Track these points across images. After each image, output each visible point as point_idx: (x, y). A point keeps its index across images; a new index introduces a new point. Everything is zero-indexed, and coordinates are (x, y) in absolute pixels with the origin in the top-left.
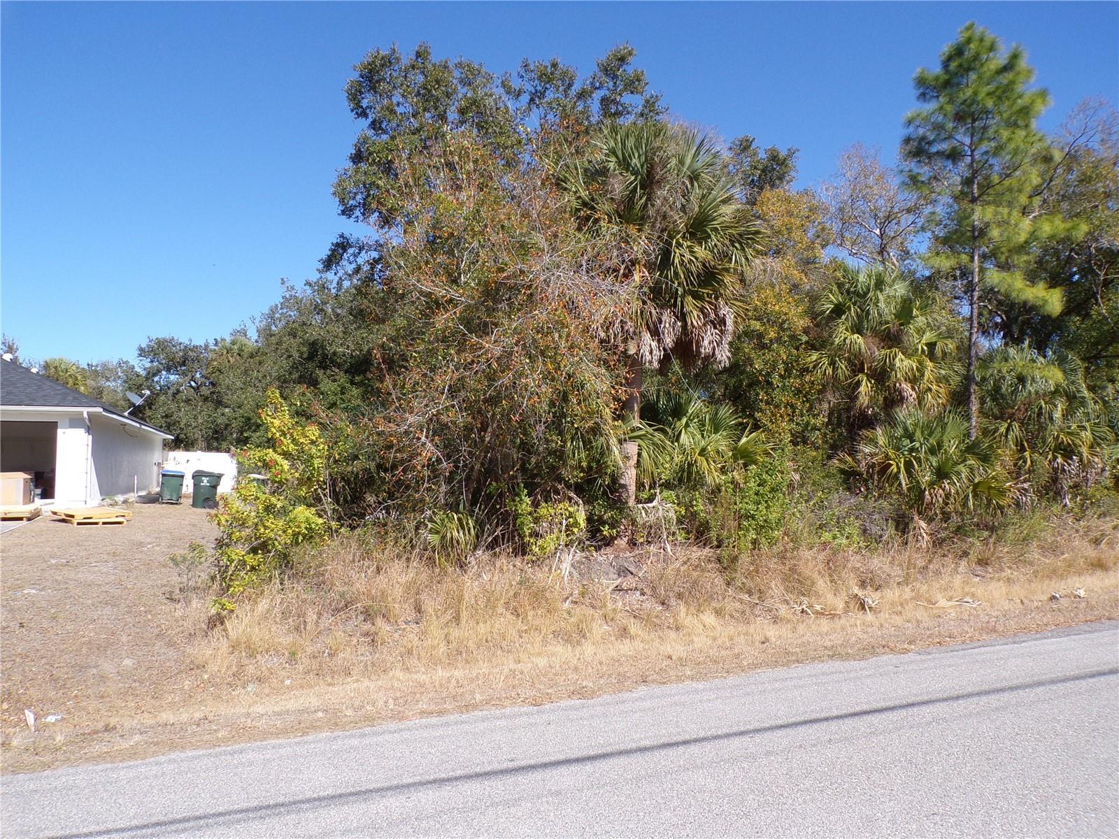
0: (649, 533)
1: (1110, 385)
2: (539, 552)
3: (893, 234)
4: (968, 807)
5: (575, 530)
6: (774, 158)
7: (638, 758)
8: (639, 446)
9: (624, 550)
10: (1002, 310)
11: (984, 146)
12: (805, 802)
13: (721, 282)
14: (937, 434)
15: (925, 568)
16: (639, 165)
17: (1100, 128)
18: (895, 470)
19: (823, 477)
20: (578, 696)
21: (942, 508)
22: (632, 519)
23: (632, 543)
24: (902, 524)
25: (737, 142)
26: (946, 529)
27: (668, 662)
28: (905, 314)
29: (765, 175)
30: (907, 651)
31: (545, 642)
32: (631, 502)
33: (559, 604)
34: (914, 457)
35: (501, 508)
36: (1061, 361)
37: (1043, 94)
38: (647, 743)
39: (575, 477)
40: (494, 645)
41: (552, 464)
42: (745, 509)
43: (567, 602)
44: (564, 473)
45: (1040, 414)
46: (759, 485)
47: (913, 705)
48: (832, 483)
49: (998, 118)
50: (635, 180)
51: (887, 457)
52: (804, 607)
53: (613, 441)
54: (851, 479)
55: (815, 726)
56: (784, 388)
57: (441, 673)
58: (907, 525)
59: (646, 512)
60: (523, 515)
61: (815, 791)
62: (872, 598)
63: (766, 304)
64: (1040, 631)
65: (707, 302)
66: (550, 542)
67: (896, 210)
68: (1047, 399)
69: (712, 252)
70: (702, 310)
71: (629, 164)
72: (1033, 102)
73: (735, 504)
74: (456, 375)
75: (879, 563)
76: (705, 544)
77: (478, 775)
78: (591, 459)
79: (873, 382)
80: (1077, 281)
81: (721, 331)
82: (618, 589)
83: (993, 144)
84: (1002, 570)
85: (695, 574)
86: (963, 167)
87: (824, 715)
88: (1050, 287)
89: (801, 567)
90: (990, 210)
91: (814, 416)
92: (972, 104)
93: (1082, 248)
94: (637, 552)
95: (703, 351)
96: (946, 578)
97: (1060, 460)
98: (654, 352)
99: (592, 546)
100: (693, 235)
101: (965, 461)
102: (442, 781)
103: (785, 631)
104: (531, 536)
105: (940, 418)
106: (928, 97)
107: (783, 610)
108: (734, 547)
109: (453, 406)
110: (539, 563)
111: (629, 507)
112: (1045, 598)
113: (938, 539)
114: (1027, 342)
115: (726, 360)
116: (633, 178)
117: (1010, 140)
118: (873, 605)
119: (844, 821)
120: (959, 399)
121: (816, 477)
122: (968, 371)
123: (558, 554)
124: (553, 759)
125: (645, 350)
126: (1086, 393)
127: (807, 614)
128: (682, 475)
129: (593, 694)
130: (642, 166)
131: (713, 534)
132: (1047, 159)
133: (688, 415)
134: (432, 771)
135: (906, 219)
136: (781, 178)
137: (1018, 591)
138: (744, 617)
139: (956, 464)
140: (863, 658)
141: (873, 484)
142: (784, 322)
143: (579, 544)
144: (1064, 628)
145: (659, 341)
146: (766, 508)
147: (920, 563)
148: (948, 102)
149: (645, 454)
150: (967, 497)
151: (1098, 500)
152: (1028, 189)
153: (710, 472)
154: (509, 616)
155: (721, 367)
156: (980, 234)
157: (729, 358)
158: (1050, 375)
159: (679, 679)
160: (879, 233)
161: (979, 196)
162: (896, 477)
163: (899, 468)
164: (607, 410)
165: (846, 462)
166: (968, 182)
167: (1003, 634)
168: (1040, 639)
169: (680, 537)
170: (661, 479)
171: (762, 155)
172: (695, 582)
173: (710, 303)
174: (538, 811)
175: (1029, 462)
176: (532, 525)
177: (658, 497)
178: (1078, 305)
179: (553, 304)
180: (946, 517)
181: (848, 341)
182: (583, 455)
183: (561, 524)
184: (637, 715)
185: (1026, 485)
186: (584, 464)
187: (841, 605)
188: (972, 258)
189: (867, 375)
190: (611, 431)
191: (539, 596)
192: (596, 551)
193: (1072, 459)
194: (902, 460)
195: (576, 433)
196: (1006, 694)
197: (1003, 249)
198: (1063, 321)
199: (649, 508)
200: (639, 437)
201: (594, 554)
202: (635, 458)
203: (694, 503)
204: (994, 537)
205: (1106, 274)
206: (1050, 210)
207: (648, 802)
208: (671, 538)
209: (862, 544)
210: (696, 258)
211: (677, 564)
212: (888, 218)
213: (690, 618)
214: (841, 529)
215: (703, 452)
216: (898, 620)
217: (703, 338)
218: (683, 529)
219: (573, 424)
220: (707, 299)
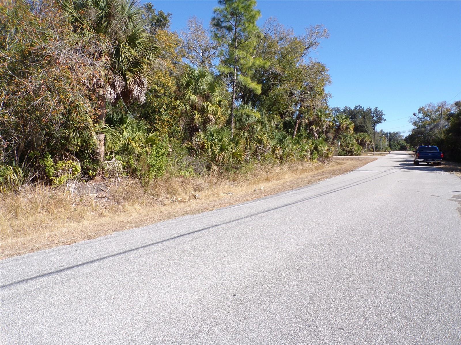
0: (110, 174)
1: (272, 120)
2: (58, 184)
3: (207, 57)
4: (234, 253)
5: (76, 173)
6: (162, 15)
7: (119, 256)
8: (105, 136)
9: (99, 181)
10: (242, 91)
11: (240, 28)
12: (183, 260)
13: (141, 67)
14: (221, 135)
15: (216, 183)
16: (103, 6)
17: (274, 29)
18: (207, 147)
19: (181, 150)
20: (88, 239)
21: (222, 162)
22: (102, 168)
23: (103, 178)
24: (208, 167)
25: (145, 5)
26: (222, 169)
27: (123, 223)
28: (212, 88)
29: (158, 23)
30: (212, 210)
31: (64, 222)
32: (102, 161)
33: (70, 206)
34: (213, 143)
35: (36, 164)
36: (260, 110)
37: (259, 12)
38: (121, 251)
39: (75, 149)
40: (37, 226)
41: (63, 143)
42: (152, 163)
43: (74, 204)
44: (70, 147)
45: (253, 129)
46: (157, 153)
47: (216, 226)
48: (183, 152)
49: (245, 17)
50: (102, 13)
51: (204, 143)
52: (174, 199)
53: (94, 133)
54: (191, 151)
55: (184, 237)
56: (166, 115)
57: (10, 241)
58: (210, 168)
59: (109, 164)
60: (49, 167)
61: (186, 257)
62: (198, 194)
63: (159, 79)
64: (252, 200)
65: (136, 75)
66: (64, 178)
67: (208, 47)
68: (255, 124)
69: (138, 53)
70: (134, 78)
71: (98, 4)
72: (256, 14)
73: (147, 161)
74: (7, 97)
75: (201, 182)
76: (135, 177)
77: (45, 275)
78: (83, 141)
79: (200, 114)
80: (265, 83)
81: (142, 88)
82: (97, 197)
83: (243, 27)
84: (240, 183)
85: (131, 189)
86: (232, 34)
87: (187, 233)
88: (258, 84)
89: (173, 185)
90: (241, 52)
91: (177, 126)
92: (236, 10)
93: (267, 71)
94: (105, 182)
95: (134, 96)
96: (223, 186)
97: (258, 145)
98: (112, 95)
99: (84, 180)
100: (129, 44)
101: (230, 144)
102: (27, 280)
103: (168, 208)
104: (53, 176)
105: (222, 129)
106: (222, 3)
107: (166, 201)
108: (147, 178)
109: (6, 113)
110: (58, 188)
111: (101, 162)
112: (252, 190)
113: (220, 173)
114: (250, 103)
115: (144, 100)
116: (101, 11)
117: (248, 27)
118: (199, 197)
119: (197, 264)
120: (228, 122)
121: (178, 150)
122: (231, 112)
123: (68, 184)
124: (81, 263)
125: (108, 94)
126: (267, 123)
127: (176, 202)
128: (124, 149)
129: (94, 237)
130: (105, 7)
131: (138, 173)
132: (259, 37)
133: (127, 123)
134: (21, 277)
135: (212, 51)
136: (164, 25)
137: (245, 189)
138: (151, 205)
139: (227, 145)
140: (198, 213)
141: (199, 153)
142: (166, 87)
143: (78, 179)
144: (258, 199)
145: (114, 90)
146: (160, 162)
147: (215, 181)
148: (229, 7)
149: (108, 139)
150: (230, 158)
151: (268, 159)
152: (253, 47)
153: (136, 147)
154: (44, 213)
155: (142, 103)
156: (236, 61)
157: (145, 100)
158: (257, 115)
159: (130, 228)
160: (202, 55)
161: (238, 46)
162: (207, 150)
163: (208, 147)
164: (90, 119)
165: (189, 145)
166: (234, 40)
167: (242, 202)
168: (252, 202)
169: (124, 175)
170: (115, 151)
171: (156, 13)
172: (131, 193)
173: (137, 75)
174: (79, 282)
175: (249, 145)
176: (54, 171)
177: (114, 158)
178: (265, 92)
179: (63, 67)
180: (223, 164)
181: (191, 97)
182: (79, 139)
183: (69, 170)
184: (115, 242)
185: (248, 153)
186: (80, 143)
187: (188, 198)
188: (234, 69)
189: (197, 111)
190: (92, 129)
191: (59, 203)
192: (86, 182)
193: (261, 144)
194: (209, 144)
195: (76, 129)
196: (243, 219)
197: (244, 68)
198: (260, 97)
199: (110, 163)
200: (105, 132)
201: (85, 183)
202: (104, 141)
203: (130, 160)
204: (238, 171)
205: (273, 81)
206: (259, 55)
207: (125, 271)
208: (120, 175)
209: (195, 175)
210: (132, 55)
211: (123, 186)
212: (206, 50)
213: (129, 207)
214: (187, 170)
215: (133, 139)
216: (208, 201)
217: (134, 90)
218: (125, 171)
219: (74, 125)
220: (136, 73)
